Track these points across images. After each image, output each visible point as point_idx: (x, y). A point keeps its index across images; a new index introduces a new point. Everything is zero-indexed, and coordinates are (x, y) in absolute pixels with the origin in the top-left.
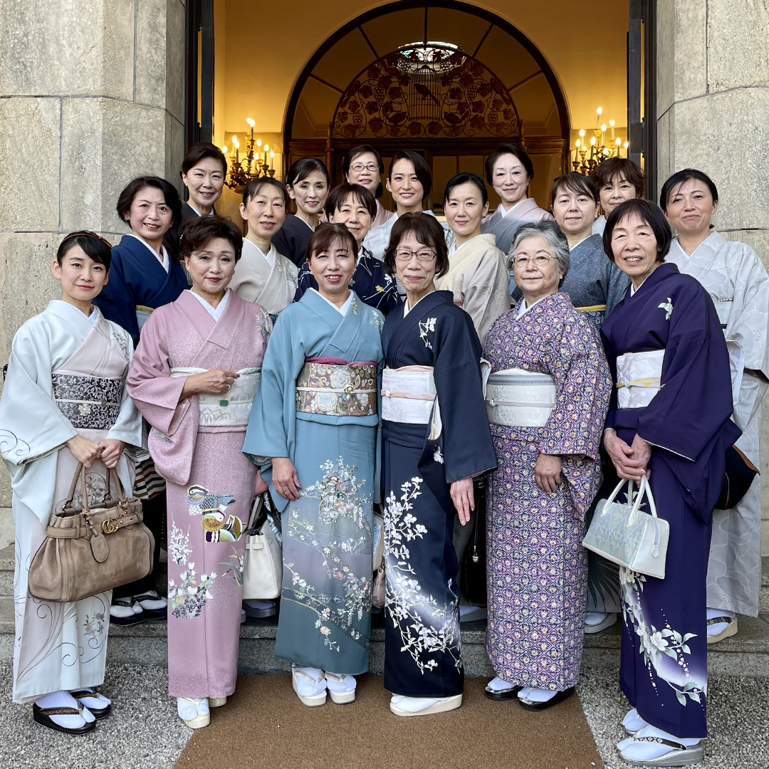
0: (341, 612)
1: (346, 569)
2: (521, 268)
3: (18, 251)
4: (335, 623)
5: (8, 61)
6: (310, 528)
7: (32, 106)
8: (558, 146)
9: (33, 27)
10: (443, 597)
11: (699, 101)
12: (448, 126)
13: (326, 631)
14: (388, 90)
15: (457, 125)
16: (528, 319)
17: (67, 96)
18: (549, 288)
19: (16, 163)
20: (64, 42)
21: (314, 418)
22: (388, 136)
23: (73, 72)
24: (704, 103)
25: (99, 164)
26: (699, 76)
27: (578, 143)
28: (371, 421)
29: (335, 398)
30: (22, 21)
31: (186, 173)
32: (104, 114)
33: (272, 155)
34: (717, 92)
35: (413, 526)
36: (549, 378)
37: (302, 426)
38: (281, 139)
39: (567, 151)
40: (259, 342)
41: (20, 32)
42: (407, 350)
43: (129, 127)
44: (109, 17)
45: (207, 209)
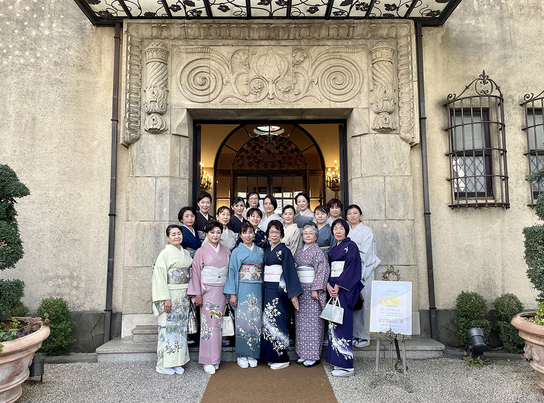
0: (255, 339)
1: (255, 326)
2: (305, 236)
3: (141, 228)
4: (253, 343)
5: (138, 165)
6: (244, 314)
7: (146, 180)
9: (147, 154)
10: (285, 333)
13: (250, 345)
16: (306, 251)
17: (158, 177)
18: (313, 242)
20: (157, 159)
21: (245, 281)
23: (160, 169)
24: (360, 180)
26: (359, 171)
28: (261, 282)
29: (251, 275)
30: (143, 152)
31: (199, 202)
32: (170, 183)
34: (364, 177)
35: (277, 312)
36: (313, 268)
37: (241, 284)
41: (142, 156)
42: (273, 260)
43: (177, 186)
44: (172, 151)
45: (206, 213)
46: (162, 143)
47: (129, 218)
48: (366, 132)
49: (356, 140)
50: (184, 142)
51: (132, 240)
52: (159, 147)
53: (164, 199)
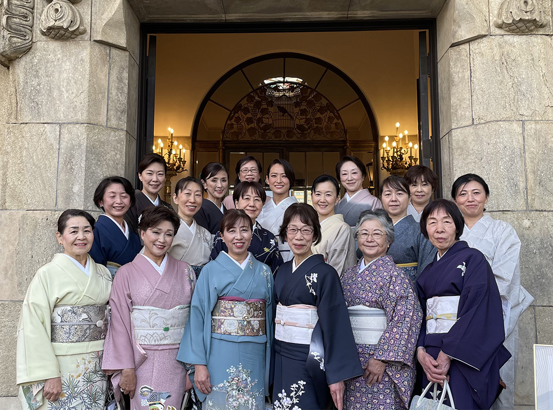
2: (363, 239)
3: (28, 223)
5: (26, 100)
7: (41, 129)
8: (371, 146)
9: (44, 80)
11: (468, 128)
12: (299, 133)
14: (260, 110)
15: (305, 132)
16: (367, 272)
17: (64, 123)
18: (381, 253)
19: (29, 165)
20: (63, 89)
21: (223, 337)
22: (260, 139)
23: (68, 108)
24: (471, 129)
25: (83, 166)
26: (467, 113)
27: (384, 145)
28: (262, 339)
29: (237, 323)
30: (37, 76)
31: (141, 173)
32: (88, 135)
33: (184, 151)
34: (479, 124)
36: (382, 312)
37: (216, 342)
38: (190, 140)
39: (377, 150)
40: (188, 288)
41: (35, 83)
42: (297, 293)
43: (103, 143)
44: (92, 74)
45: (155, 195)
46: (73, 59)
47: (7, 204)
48: (483, 33)
49: (459, 53)
50: (117, 58)
51: (11, 247)
52: (67, 66)
53: (75, 168)
